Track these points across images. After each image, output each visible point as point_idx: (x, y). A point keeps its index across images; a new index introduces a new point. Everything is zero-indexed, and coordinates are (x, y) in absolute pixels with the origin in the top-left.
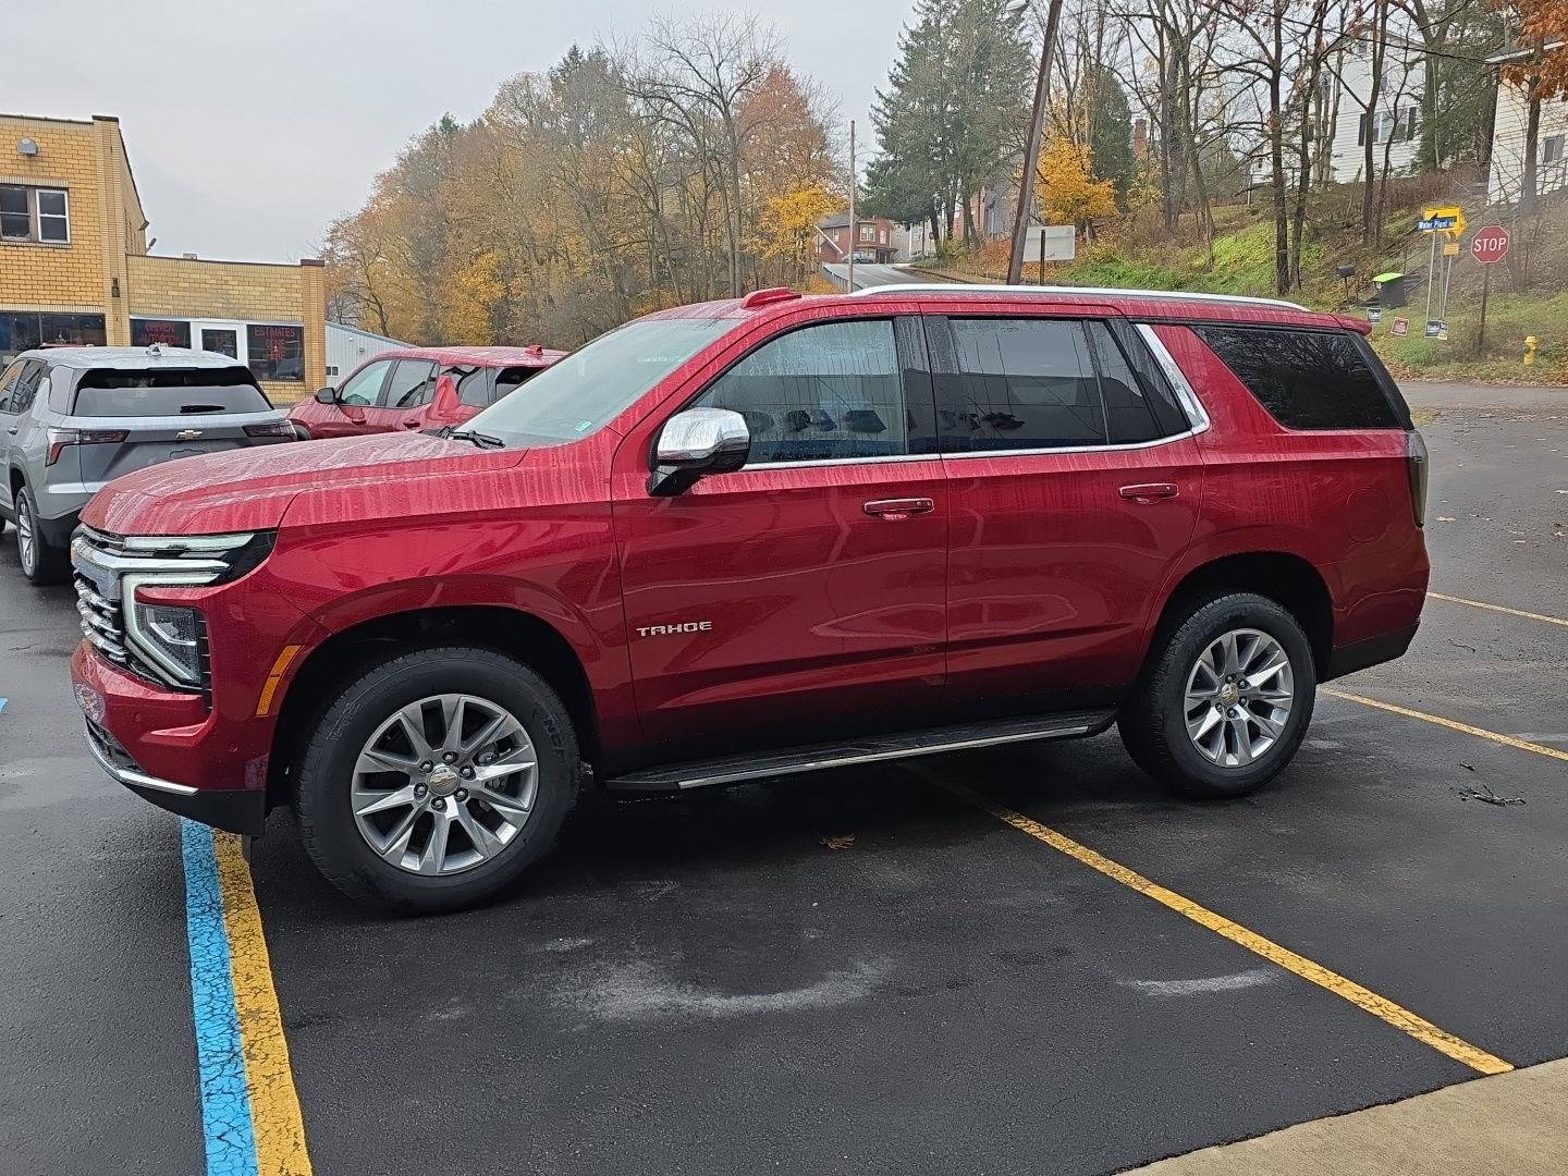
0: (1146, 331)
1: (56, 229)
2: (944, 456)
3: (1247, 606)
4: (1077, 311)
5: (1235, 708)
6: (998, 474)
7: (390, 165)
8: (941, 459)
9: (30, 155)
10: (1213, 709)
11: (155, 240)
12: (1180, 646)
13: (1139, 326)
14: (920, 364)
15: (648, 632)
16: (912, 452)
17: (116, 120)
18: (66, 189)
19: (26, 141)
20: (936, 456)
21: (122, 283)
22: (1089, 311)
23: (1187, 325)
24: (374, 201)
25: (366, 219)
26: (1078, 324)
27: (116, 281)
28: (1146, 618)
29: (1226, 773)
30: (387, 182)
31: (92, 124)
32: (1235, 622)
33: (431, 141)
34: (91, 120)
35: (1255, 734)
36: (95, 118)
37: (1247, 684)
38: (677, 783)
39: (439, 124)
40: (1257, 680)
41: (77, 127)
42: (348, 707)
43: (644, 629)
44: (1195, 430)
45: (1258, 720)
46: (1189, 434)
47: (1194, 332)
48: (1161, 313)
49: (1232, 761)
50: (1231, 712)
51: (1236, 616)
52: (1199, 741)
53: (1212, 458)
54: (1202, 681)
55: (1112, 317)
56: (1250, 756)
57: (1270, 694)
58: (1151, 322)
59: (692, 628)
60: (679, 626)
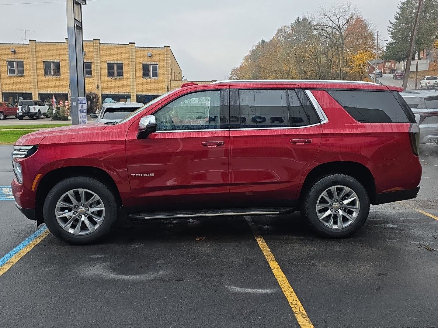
0: (308, 93)
1: (155, 74)
2: (230, 129)
3: (340, 178)
4: (284, 87)
5: (338, 210)
6: (247, 135)
7: (248, 54)
8: (229, 130)
9: (150, 57)
10: (329, 210)
11: (184, 76)
12: (314, 189)
13: (306, 91)
15: (134, 175)
16: (220, 128)
17: (170, 47)
18: (158, 64)
19: (149, 53)
20: (228, 129)
22: (288, 87)
23: (324, 90)
24: (243, 63)
25: (241, 68)
26: (284, 91)
27: (168, 87)
28: (300, 180)
29: (333, 231)
30: (247, 58)
31: (164, 48)
32: (335, 183)
33: (258, 46)
34: (164, 47)
35: (345, 219)
36: (165, 46)
37: (343, 203)
38: (144, 217)
39: (261, 42)
40: (346, 202)
41: (161, 49)
42: (54, 190)
43: (133, 175)
44: (322, 123)
45: (346, 215)
46: (320, 124)
47: (327, 93)
48: (315, 87)
49: (336, 227)
50: (337, 211)
51: (335, 181)
52: (322, 219)
53: (327, 131)
54: (323, 201)
55: (296, 88)
56: (343, 226)
57: (351, 207)
58: (311, 89)
59: (148, 175)
60: (144, 174)
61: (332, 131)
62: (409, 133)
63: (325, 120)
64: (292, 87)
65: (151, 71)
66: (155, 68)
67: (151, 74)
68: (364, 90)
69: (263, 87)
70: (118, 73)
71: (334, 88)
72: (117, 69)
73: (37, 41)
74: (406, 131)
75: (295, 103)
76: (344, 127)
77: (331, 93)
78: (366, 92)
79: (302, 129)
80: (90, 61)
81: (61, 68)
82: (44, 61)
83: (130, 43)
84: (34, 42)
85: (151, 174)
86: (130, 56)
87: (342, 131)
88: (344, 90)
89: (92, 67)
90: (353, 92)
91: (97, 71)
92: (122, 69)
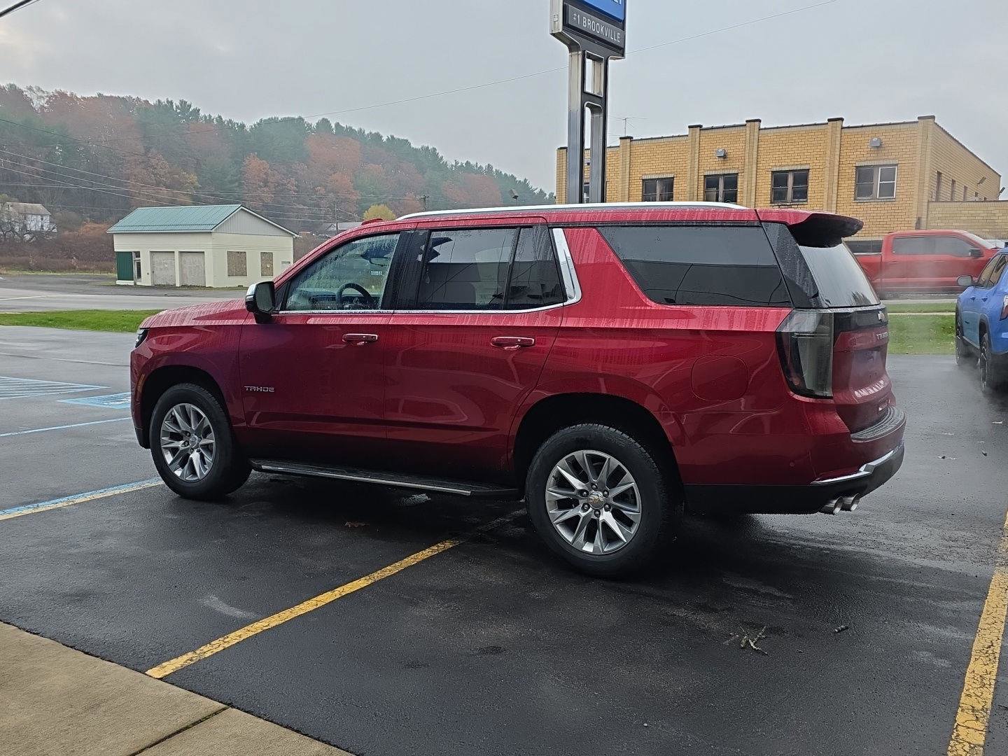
0: (558, 234)
1: (888, 190)
2: (396, 311)
4: (515, 222)
5: (601, 510)
9: (877, 147)
10: (579, 506)
11: (1004, 189)
13: (554, 229)
15: (249, 389)
17: (933, 117)
18: (897, 165)
19: (875, 139)
20: (392, 311)
21: (924, 220)
22: (523, 222)
23: (594, 227)
26: (513, 231)
27: (919, 219)
29: (580, 556)
31: (917, 122)
34: (917, 120)
36: (919, 118)
41: (908, 126)
43: (247, 387)
44: (569, 302)
46: (561, 304)
47: (599, 232)
48: (578, 219)
49: (588, 548)
50: (597, 512)
51: (582, 439)
52: (561, 523)
53: (570, 323)
54: (561, 482)
55: (536, 224)
56: (604, 550)
57: (623, 506)
58: (565, 226)
59: (266, 389)
60: (261, 388)
61: (581, 324)
62: (778, 336)
63: (574, 294)
64: (530, 221)
65: (878, 181)
66: (889, 174)
67: (877, 189)
68: (688, 224)
69: (476, 223)
70: (795, 192)
71: (618, 222)
72: (794, 184)
73: (634, 139)
74: (770, 328)
75: (527, 254)
76: (613, 317)
77: (608, 232)
78: (694, 228)
79: (521, 316)
80: (736, 171)
82: (645, 177)
83: (829, 120)
84: (628, 140)
85: (270, 388)
86: (828, 152)
87: (603, 324)
88: (639, 224)
89: (739, 185)
91: (749, 192)
92: (806, 182)
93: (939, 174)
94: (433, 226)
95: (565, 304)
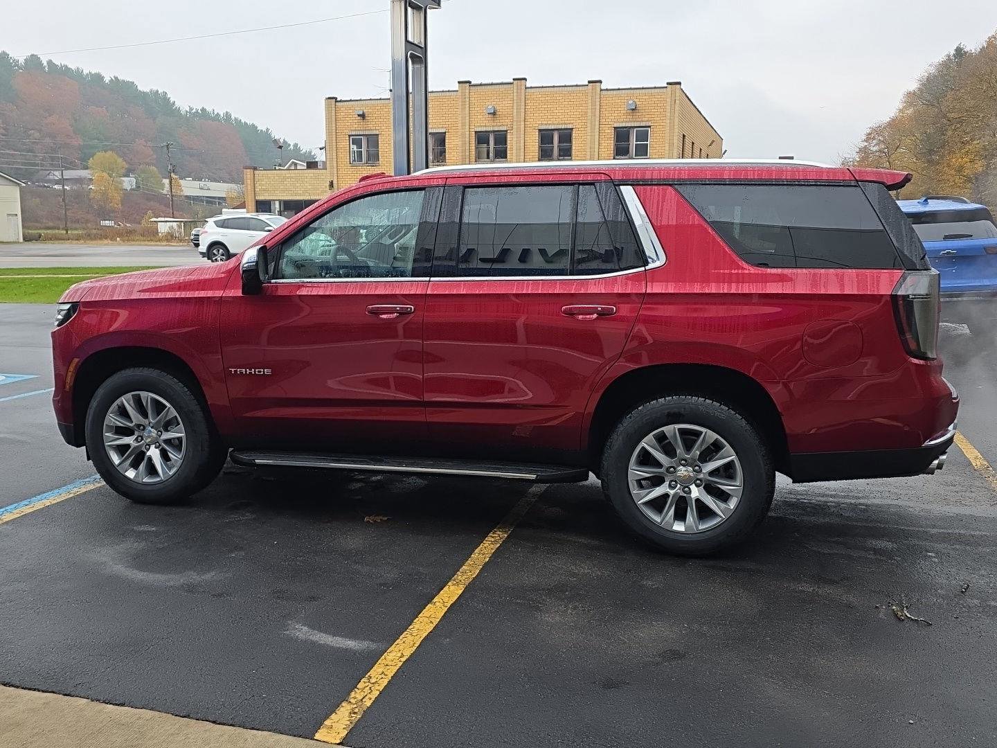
0: (628, 192)
1: (642, 150)
2: (432, 279)
3: (687, 406)
4: (571, 178)
5: (690, 487)
7: (913, 86)
8: (429, 281)
9: (633, 110)
10: (666, 484)
11: (726, 151)
12: (622, 429)
13: (621, 187)
14: (432, 219)
15: (236, 371)
16: (412, 276)
17: (679, 83)
18: (650, 127)
19: (631, 102)
20: (427, 279)
22: (581, 178)
23: (670, 185)
25: (893, 124)
26: (570, 188)
28: (585, 403)
29: (672, 536)
30: (911, 98)
31: (666, 87)
32: (674, 418)
33: (946, 65)
34: (666, 85)
35: (703, 512)
36: (667, 83)
37: (701, 469)
38: (254, 460)
39: (953, 52)
40: (707, 467)
41: (658, 90)
43: (233, 370)
44: (651, 266)
45: (709, 501)
46: (643, 269)
47: (676, 190)
48: (648, 176)
49: (679, 527)
50: (686, 489)
51: (674, 413)
52: (646, 504)
53: (657, 288)
54: (646, 459)
55: (600, 181)
56: (697, 528)
57: (719, 480)
58: (634, 184)
59: (260, 372)
60: (253, 370)
61: (671, 289)
62: (894, 297)
63: (657, 258)
64: (590, 178)
65: (633, 142)
66: (643, 136)
67: (633, 150)
69: (522, 180)
70: (560, 150)
71: (697, 180)
72: (560, 142)
74: (885, 290)
75: (591, 213)
76: (706, 280)
77: (686, 190)
79: (595, 282)
80: (504, 128)
81: (447, 146)
83: (589, 82)
85: (265, 370)
86: (589, 112)
87: (697, 289)
88: (722, 183)
89: (508, 142)
90: (748, 187)
91: (518, 149)
92: (570, 141)
93: (684, 136)
94: (467, 182)
95: (647, 268)
